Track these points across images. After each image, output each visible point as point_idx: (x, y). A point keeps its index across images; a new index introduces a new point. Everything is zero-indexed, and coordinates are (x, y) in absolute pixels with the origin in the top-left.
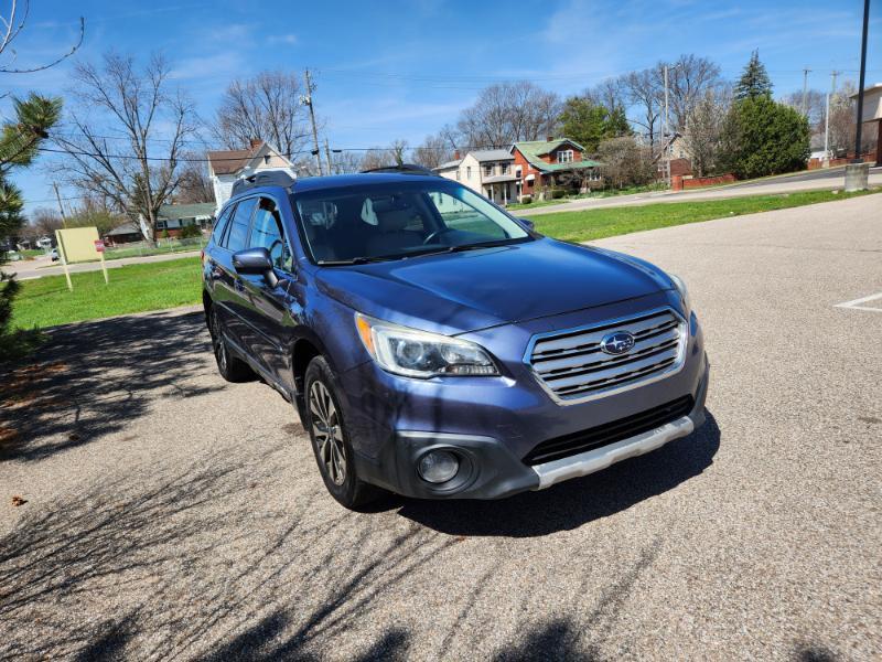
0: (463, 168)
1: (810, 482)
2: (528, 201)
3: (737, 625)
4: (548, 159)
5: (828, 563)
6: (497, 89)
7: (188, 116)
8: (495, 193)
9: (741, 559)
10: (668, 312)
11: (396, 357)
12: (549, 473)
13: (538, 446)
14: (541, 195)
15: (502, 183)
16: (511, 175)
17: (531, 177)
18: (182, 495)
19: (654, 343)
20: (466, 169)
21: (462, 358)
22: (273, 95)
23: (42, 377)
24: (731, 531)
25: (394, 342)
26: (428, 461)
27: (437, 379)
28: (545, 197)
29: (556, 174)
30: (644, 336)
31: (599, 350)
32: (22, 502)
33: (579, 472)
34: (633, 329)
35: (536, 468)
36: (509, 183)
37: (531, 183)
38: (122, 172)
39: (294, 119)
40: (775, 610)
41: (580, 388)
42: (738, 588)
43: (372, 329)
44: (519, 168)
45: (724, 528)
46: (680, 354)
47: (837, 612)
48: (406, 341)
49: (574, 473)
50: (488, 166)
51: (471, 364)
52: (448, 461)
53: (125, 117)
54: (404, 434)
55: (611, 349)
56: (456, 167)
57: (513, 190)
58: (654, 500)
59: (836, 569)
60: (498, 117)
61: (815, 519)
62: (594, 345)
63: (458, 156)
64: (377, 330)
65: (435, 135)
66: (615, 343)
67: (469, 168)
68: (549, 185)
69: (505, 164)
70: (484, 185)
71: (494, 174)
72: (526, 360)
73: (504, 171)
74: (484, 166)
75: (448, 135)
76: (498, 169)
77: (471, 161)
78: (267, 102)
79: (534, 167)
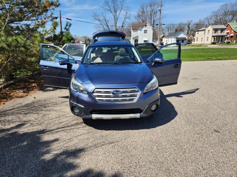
0: (207, 31)
2: (229, 43)
6: (227, 4)
8: (216, 39)
14: (235, 41)
15: (220, 36)
16: (224, 33)
17: (232, 35)
19: (128, 94)
20: (208, 31)
22: (152, 7)
27: (78, 92)
28: (236, 42)
30: (124, 92)
31: (111, 93)
32: (35, 98)
36: (222, 36)
37: (232, 37)
38: (111, 28)
39: (157, 14)
44: (228, 31)
50: (216, 30)
52: (78, 109)
53: (114, 14)
56: (205, 30)
57: (224, 38)
60: (225, 14)
63: (206, 26)
65: (202, 19)
66: (115, 92)
67: (209, 30)
69: (222, 30)
70: (213, 36)
71: (218, 33)
72: (91, 92)
73: (221, 32)
74: (214, 30)
75: (207, 19)
76: (219, 31)
77: (210, 28)
78: (150, 9)
79: (234, 31)
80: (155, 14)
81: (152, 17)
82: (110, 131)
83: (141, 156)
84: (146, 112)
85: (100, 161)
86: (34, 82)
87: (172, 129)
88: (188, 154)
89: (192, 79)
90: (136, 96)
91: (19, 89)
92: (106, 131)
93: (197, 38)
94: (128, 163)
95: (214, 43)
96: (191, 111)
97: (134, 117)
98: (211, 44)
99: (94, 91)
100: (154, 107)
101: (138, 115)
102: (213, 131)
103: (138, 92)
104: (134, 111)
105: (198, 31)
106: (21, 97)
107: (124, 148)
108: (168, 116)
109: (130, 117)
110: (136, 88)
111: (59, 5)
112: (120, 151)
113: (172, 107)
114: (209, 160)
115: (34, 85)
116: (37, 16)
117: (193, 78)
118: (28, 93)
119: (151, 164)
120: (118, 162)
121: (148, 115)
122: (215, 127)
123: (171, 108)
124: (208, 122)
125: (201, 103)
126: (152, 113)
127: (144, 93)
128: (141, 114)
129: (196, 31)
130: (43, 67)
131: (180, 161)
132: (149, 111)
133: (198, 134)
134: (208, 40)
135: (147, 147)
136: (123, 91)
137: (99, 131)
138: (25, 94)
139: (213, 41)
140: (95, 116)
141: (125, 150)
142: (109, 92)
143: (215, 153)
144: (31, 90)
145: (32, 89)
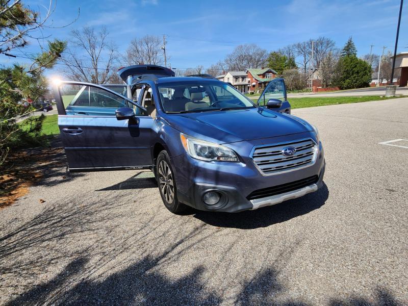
0: (226, 79)
1: (364, 214)
2: (253, 93)
3: (331, 269)
4: (262, 76)
5: (370, 247)
9: (334, 243)
10: (310, 140)
11: (196, 152)
12: (256, 204)
13: (253, 192)
15: (242, 85)
16: (246, 82)
17: (254, 84)
18: (107, 204)
19: (304, 152)
21: (224, 154)
22: (149, 45)
23: (53, 153)
24: (330, 232)
25: (196, 146)
26: (207, 196)
27: (213, 162)
28: (259, 92)
29: (265, 83)
30: (299, 149)
31: (281, 154)
32: (44, 202)
33: (270, 204)
34: (296, 146)
35: (251, 201)
36: (245, 85)
37: (254, 86)
38: (87, 74)
39: (157, 55)
40: (347, 264)
41: (272, 169)
42: (332, 254)
43: (187, 140)
44: (249, 79)
45: (327, 230)
46: (314, 158)
47: (373, 267)
48: (201, 146)
49: (267, 204)
50: (236, 78)
51: (228, 156)
52: (216, 196)
53: (90, 52)
54: (198, 184)
55: (286, 154)
56: (223, 77)
57: (246, 89)
58: (299, 217)
59: (373, 250)
60: (241, 58)
61: (365, 229)
62: (279, 152)
63: (224, 73)
64: (190, 140)
66: (288, 151)
67: (229, 78)
68: (261, 87)
69: (243, 78)
71: (239, 81)
72: (251, 156)
73: (243, 80)
77: (229, 75)
78: (147, 48)
79: (256, 79)
80: (155, 55)
81: (151, 59)
90: (313, 154)
101: (315, 187)
106: (4, 205)
109: (307, 192)
130: (66, 129)
136: (297, 148)
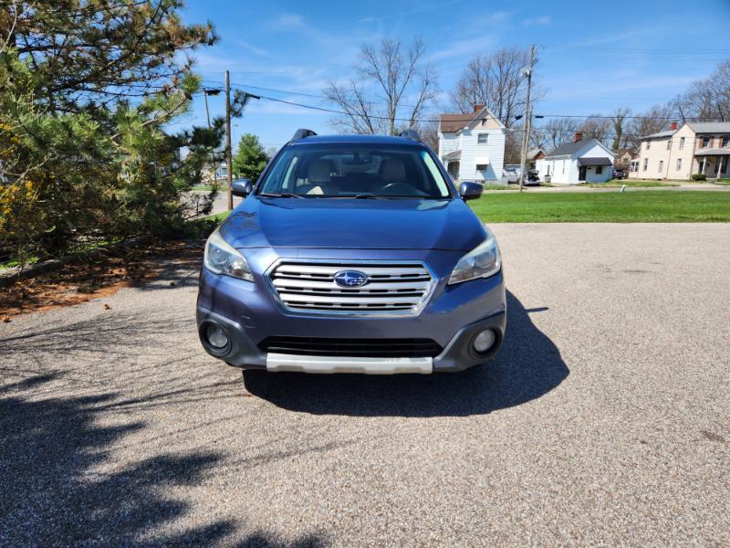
0: (676, 139)
7: (431, 85)
8: (708, 165)
13: (268, 338)
15: (718, 156)
19: (392, 287)
20: (679, 140)
22: (505, 69)
27: (222, 276)
30: (377, 278)
31: (331, 281)
32: (108, 308)
34: (371, 272)
35: (270, 355)
36: (727, 157)
38: (378, 127)
39: (519, 88)
41: (306, 305)
46: (420, 303)
50: (705, 138)
53: (387, 87)
56: (670, 136)
63: (675, 126)
65: (662, 105)
66: (346, 278)
67: (683, 138)
69: (726, 138)
70: (696, 156)
71: (712, 146)
72: (267, 274)
73: (723, 144)
74: (701, 138)
75: (678, 105)
76: (717, 142)
77: (687, 132)
78: (498, 73)
80: (514, 87)
81: (505, 97)
82: (328, 417)
83: (425, 507)
84: (454, 353)
85: (275, 515)
86: (118, 265)
87: (549, 421)
88: (605, 509)
89: (626, 271)
90: (421, 295)
91: (68, 281)
92: (314, 416)
93: (646, 159)
94: (373, 530)
95: (699, 179)
96: (620, 366)
97: (413, 369)
98: (689, 181)
99: (274, 271)
100: (483, 341)
101: (425, 364)
102: (699, 436)
103: (429, 279)
104: (412, 348)
105: (649, 140)
106: (67, 303)
107: (369, 478)
108: (536, 379)
109: (397, 369)
110: (421, 266)
111: (215, 38)
112: (354, 486)
113: (552, 352)
114: (685, 537)
115: (116, 272)
116: (145, 68)
117: (628, 268)
118: (92, 293)
119: (460, 539)
120: (337, 523)
121: (462, 367)
122: (705, 423)
123: (550, 356)
124: (682, 405)
125: (657, 343)
126: (478, 361)
127: (447, 285)
128: (438, 358)
129: (643, 140)
131: (572, 533)
132: (464, 352)
133: (643, 442)
134: (679, 167)
135: (450, 479)
136: (373, 276)
137: (291, 413)
138: (82, 296)
139: (696, 172)
140: (275, 360)
141: (370, 483)
142: (328, 275)
143: (705, 511)
144: (102, 287)
145: (109, 282)
